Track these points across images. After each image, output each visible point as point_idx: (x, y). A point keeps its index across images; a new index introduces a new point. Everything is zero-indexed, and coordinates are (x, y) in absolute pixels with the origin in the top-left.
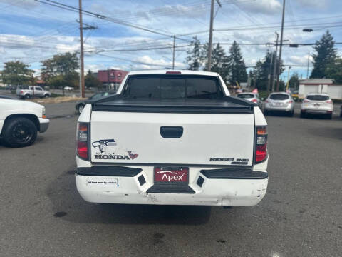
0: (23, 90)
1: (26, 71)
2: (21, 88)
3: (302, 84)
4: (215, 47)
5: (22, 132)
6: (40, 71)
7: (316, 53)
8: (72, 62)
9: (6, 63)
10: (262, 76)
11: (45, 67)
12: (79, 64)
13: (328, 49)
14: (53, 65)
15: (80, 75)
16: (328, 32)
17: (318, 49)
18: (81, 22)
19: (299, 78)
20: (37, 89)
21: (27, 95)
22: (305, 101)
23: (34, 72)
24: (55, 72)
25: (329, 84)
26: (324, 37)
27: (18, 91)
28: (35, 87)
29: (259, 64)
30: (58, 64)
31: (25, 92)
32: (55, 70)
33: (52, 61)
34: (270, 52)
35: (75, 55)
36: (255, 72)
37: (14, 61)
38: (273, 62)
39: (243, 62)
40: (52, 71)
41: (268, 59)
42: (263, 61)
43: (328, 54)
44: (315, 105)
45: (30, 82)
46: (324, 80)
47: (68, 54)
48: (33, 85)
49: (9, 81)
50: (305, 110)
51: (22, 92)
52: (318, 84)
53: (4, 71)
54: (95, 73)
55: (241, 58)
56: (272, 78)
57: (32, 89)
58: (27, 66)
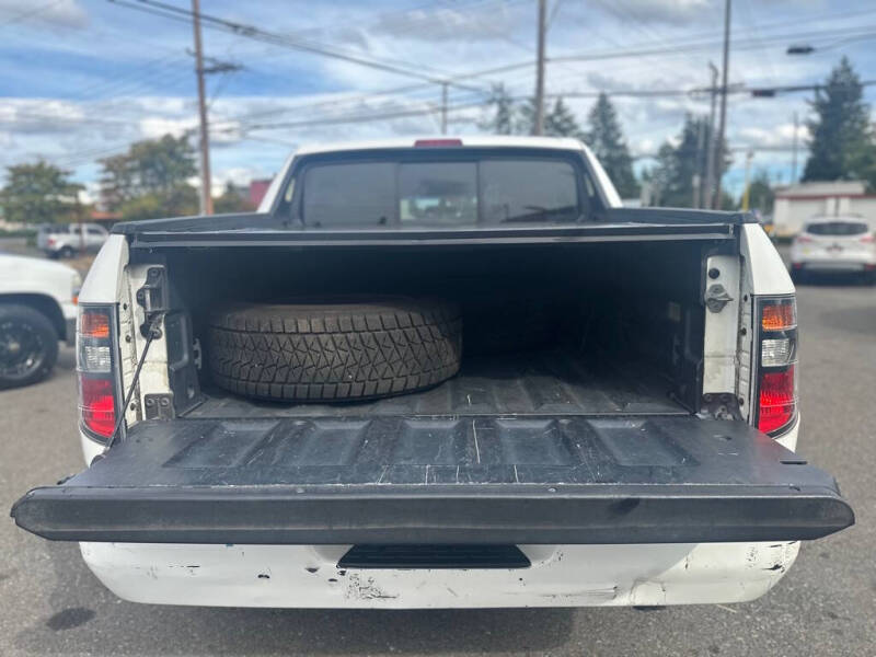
0: (53, 237)
1: (63, 188)
2: (49, 231)
3: (782, 198)
4: (551, 110)
5: (14, 346)
6: (97, 187)
7: (816, 117)
8: (180, 160)
9: (12, 169)
10: (675, 180)
11: (111, 175)
12: (198, 165)
13: (846, 105)
14: (132, 170)
15: (201, 193)
16: (845, 62)
17: (820, 106)
18: (198, 54)
19: (773, 184)
20: (91, 232)
21: (66, 248)
22: (802, 240)
23: (82, 188)
24: (137, 187)
25: (854, 197)
26: (836, 74)
27: (42, 239)
28: (85, 227)
29: (665, 151)
30: (145, 166)
31: (60, 241)
32: (136, 180)
33: (127, 159)
34: (694, 119)
35: (184, 140)
36: (657, 172)
37: (33, 162)
38: (706, 144)
39: (623, 147)
40: (128, 186)
41: (689, 138)
42: (676, 143)
43: (846, 118)
44: (829, 249)
45: (74, 215)
46: (838, 187)
47: (168, 139)
48: (81, 221)
49: (19, 215)
50: (803, 264)
51: (51, 242)
52: (823, 198)
53: (8, 189)
54: (244, 189)
55: (619, 135)
56: (703, 186)
57: (78, 231)
58: (67, 173)
